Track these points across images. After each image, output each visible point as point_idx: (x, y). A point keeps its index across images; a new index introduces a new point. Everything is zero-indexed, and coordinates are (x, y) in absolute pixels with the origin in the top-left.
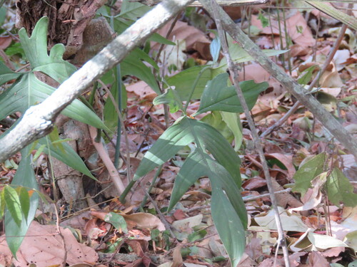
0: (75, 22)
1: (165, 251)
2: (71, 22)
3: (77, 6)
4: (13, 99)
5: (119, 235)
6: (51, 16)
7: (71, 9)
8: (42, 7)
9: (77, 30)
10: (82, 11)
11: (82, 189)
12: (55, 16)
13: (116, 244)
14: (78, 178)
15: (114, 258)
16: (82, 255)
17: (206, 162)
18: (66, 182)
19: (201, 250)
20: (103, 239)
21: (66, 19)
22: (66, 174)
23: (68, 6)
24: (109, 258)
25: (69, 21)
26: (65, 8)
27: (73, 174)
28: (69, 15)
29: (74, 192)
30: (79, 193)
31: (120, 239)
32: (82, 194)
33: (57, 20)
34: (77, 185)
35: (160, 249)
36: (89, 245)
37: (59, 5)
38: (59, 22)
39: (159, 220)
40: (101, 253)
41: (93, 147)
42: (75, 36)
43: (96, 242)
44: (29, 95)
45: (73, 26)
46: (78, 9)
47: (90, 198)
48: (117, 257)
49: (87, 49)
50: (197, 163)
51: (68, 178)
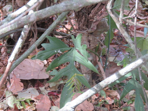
0: (94, 21)
1: (118, 107)
2: (93, 21)
3: (95, 15)
4: (67, 57)
5: (102, 99)
6: (86, 18)
7: (93, 16)
8: (83, 14)
9: (95, 24)
10: (97, 18)
11: (91, 78)
12: (87, 17)
13: (101, 102)
14: (90, 74)
15: (99, 109)
16: (88, 107)
17: (135, 83)
18: (86, 75)
19: (131, 108)
20: (97, 100)
21: (91, 19)
22: (86, 72)
23: (92, 15)
24: (98, 108)
25: (92, 20)
26: (91, 15)
27: (88, 72)
28: (92, 18)
29: (88, 79)
30: (90, 79)
31: (103, 100)
32: (91, 80)
33: (88, 19)
34: (90, 77)
35: (117, 106)
36: (91, 102)
37: (89, 14)
38: (88, 20)
39: (118, 93)
40: (95, 106)
41: (97, 63)
42: (94, 26)
43: (94, 101)
44: (73, 56)
45: (93, 22)
46: (96, 16)
47: (94, 81)
48: (101, 109)
49: (98, 30)
50: (132, 84)
51: (87, 74)
